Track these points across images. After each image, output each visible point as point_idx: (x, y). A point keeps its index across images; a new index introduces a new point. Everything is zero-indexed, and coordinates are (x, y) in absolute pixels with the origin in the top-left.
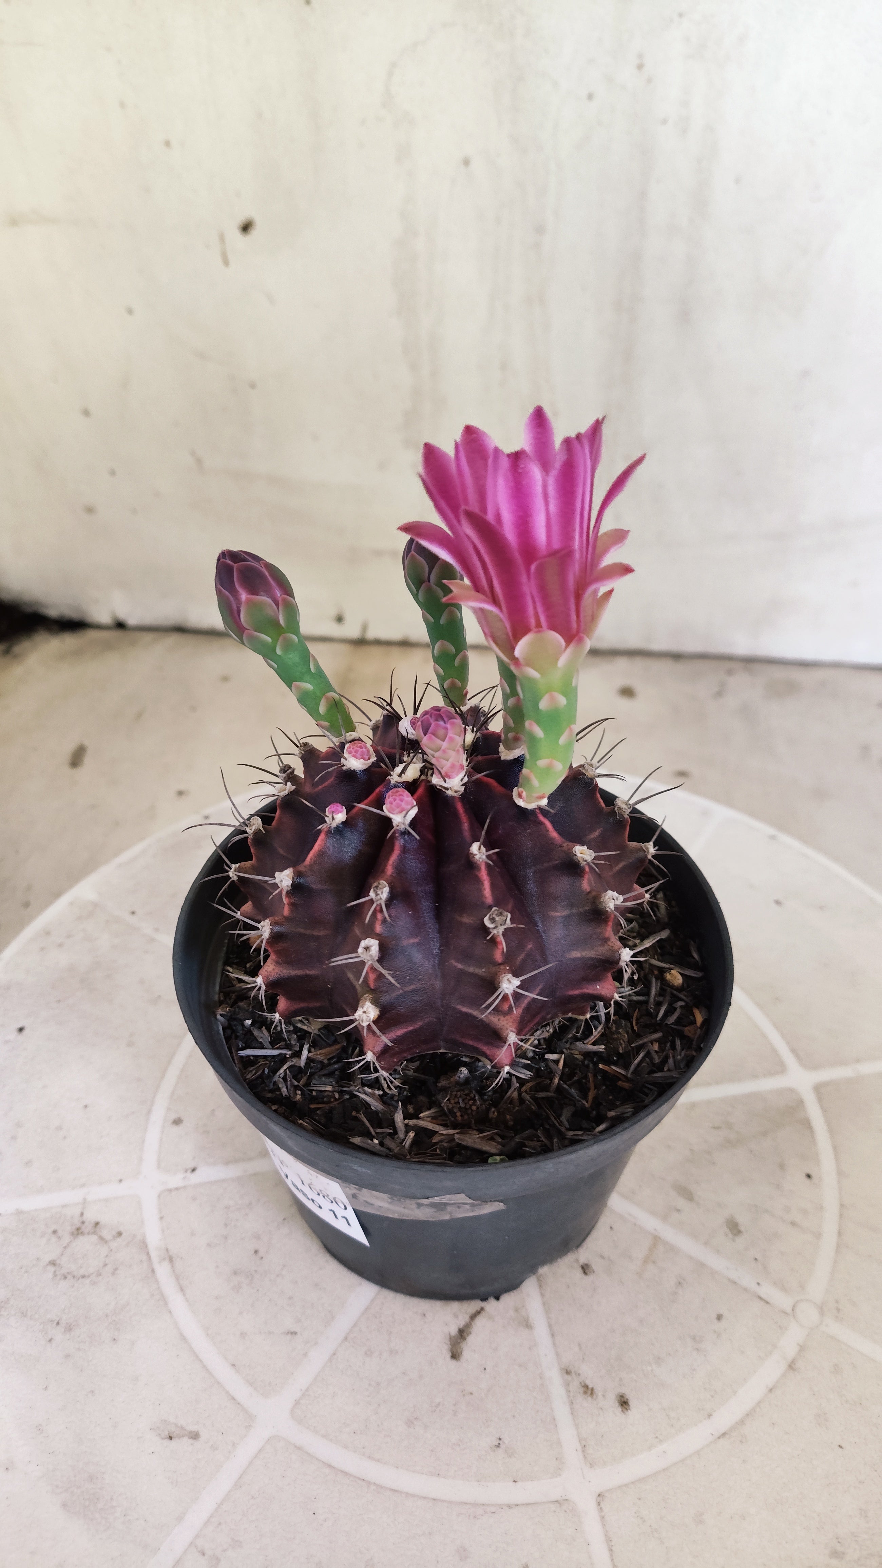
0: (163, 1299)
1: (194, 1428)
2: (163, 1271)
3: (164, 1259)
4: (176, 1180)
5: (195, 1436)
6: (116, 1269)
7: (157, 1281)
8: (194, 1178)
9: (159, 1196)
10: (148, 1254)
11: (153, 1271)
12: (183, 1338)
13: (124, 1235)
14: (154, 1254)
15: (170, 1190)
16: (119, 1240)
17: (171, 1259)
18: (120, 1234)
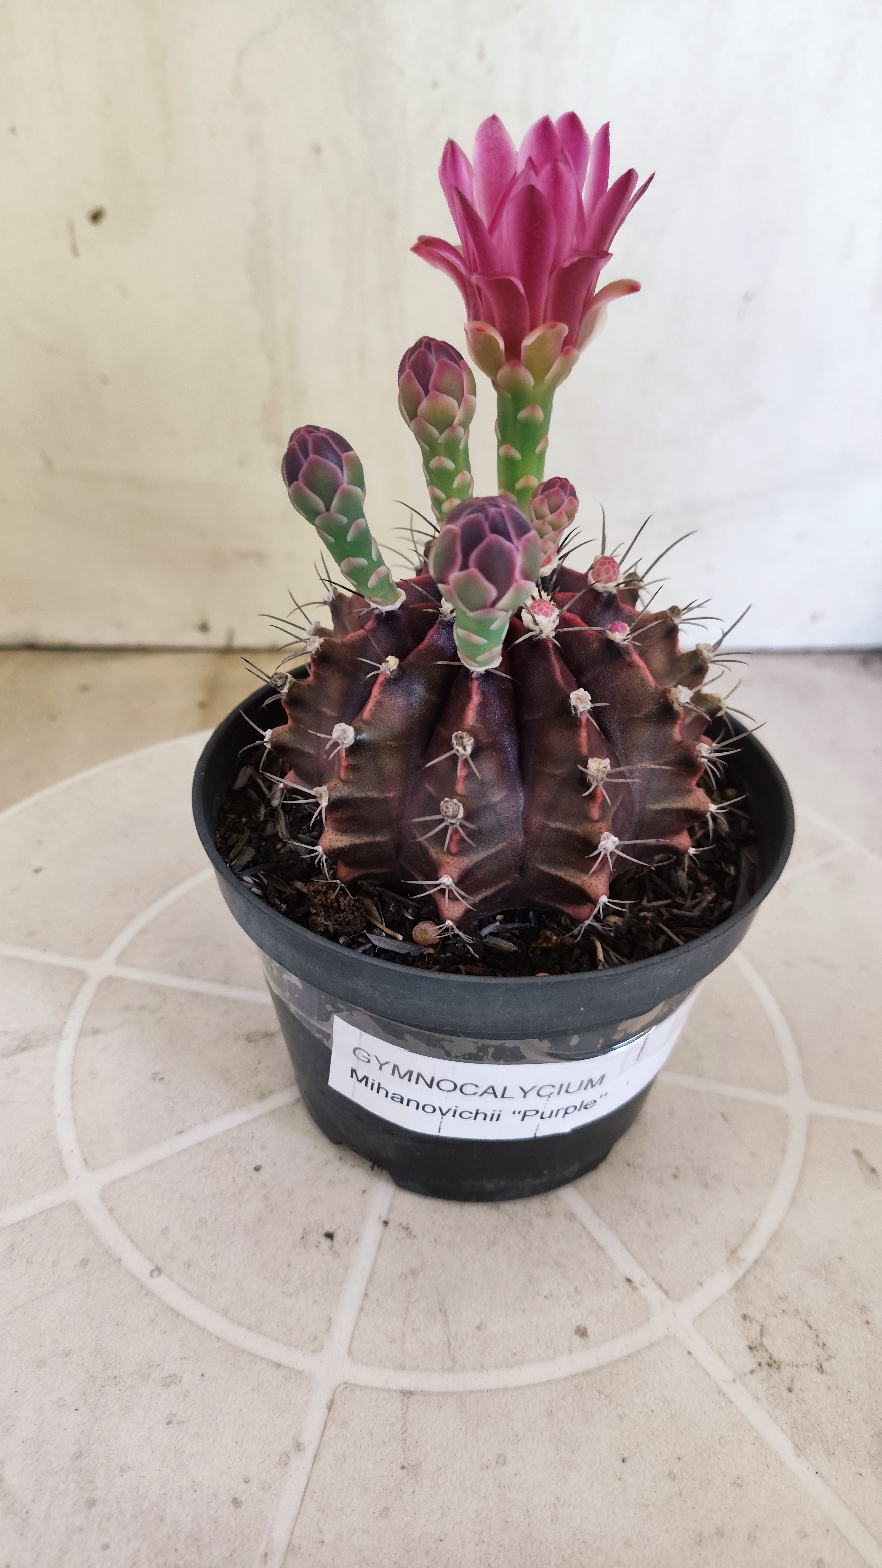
0: (775, 1238)
1: (853, 1158)
2: (749, 1253)
3: (738, 1259)
4: (652, 1293)
5: (857, 1153)
6: (780, 1298)
7: (763, 1253)
8: (638, 1276)
9: (679, 1300)
10: (744, 1276)
11: (756, 1262)
12: (793, 1202)
13: (742, 1312)
14: (740, 1272)
15: (666, 1293)
16: (750, 1313)
17: (734, 1252)
18: (745, 1317)
